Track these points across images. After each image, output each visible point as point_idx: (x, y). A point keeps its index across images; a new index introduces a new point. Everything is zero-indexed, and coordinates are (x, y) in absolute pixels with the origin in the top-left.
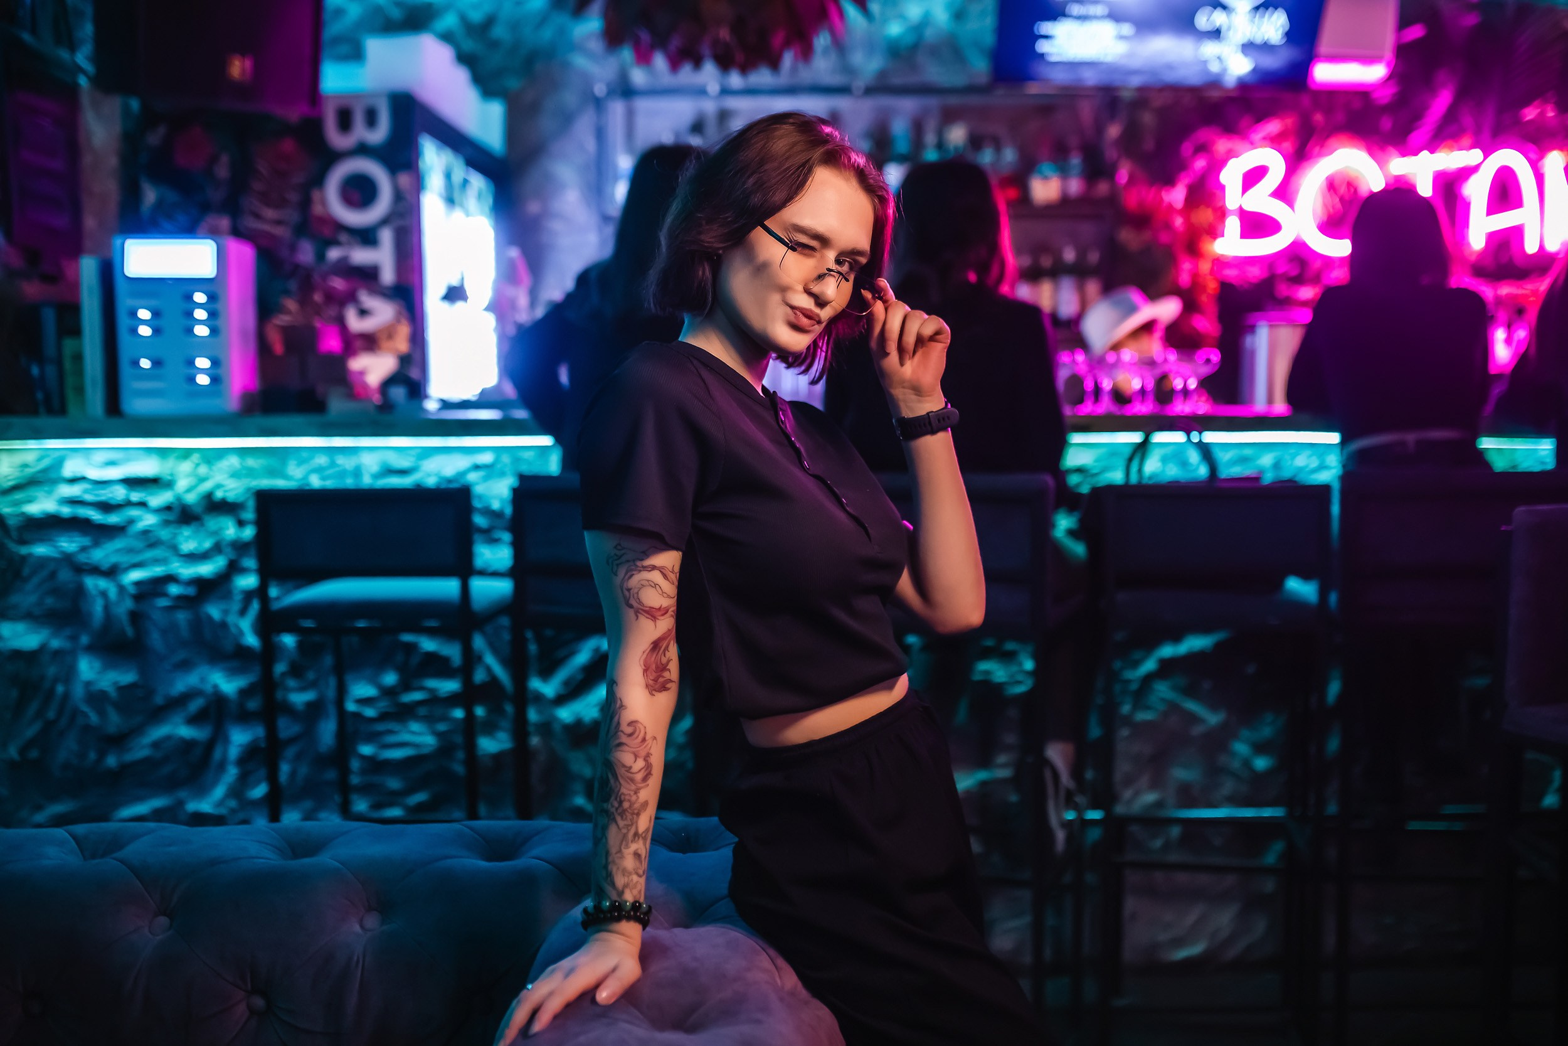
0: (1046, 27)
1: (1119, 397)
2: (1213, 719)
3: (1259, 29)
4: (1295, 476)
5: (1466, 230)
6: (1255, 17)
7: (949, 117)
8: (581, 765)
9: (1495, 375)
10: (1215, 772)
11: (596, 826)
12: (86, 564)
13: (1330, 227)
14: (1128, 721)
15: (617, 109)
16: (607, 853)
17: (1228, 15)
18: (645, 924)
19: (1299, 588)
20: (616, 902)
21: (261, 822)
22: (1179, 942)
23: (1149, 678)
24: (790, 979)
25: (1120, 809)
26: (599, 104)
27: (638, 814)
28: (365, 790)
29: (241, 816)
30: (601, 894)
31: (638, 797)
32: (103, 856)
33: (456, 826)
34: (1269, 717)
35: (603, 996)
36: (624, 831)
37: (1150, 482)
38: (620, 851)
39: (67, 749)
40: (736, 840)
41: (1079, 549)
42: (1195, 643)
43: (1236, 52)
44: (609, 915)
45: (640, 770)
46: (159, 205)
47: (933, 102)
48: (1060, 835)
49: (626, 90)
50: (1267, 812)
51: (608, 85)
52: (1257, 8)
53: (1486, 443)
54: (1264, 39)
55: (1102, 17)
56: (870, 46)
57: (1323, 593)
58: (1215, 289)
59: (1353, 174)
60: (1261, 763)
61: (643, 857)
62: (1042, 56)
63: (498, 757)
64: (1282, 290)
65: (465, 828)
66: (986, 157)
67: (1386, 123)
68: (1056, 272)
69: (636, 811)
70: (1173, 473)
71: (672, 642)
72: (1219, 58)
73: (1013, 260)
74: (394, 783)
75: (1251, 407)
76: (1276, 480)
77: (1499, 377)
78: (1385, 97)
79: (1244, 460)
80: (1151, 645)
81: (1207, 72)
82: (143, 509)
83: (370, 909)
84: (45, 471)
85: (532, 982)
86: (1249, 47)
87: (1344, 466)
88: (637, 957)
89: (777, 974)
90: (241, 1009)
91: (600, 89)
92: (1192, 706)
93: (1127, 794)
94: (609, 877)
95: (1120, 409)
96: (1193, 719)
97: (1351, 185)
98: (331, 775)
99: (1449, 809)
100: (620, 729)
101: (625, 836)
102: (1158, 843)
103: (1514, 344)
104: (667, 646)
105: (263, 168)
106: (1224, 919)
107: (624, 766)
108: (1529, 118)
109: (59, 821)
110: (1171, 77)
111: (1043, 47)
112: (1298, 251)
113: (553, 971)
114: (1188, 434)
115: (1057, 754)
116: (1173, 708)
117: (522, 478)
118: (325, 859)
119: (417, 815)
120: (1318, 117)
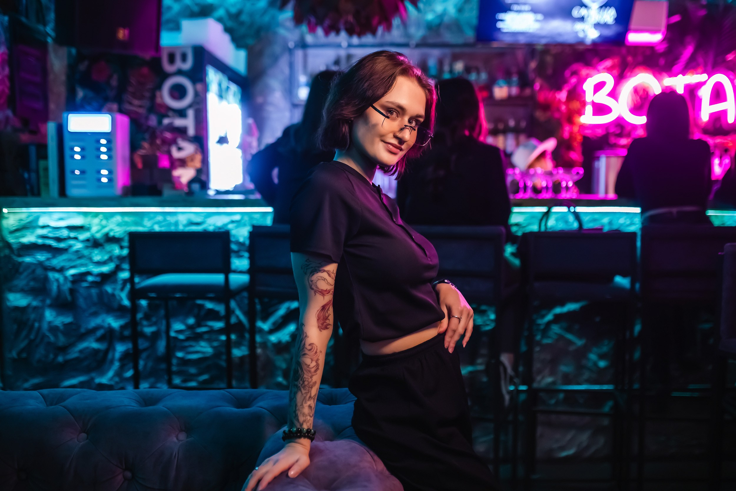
0: (501, 16)
1: (536, 190)
2: (579, 343)
3: (602, 17)
4: (618, 228)
5: (700, 112)
6: (600, 11)
7: (455, 58)
8: (281, 363)
9: (713, 180)
10: (580, 367)
11: (291, 392)
12: (49, 266)
13: (635, 110)
14: (539, 343)
15: (299, 54)
16: (296, 405)
17: (588, 10)
18: (312, 439)
19: (622, 281)
20: (299, 429)
21: (130, 388)
22: (563, 448)
23: (549, 323)
24: (381, 466)
25: (535, 385)
26: (290, 51)
27: (312, 388)
28: (179, 373)
29: (121, 385)
30: (292, 425)
31: (312, 380)
32: (56, 404)
33: (222, 391)
34: (606, 342)
35: (292, 473)
36: (305, 395)
37: (550, 230)
38: (302, 405)
39: (40, 353)
40: (356, 399)
41: (516, 262)
42: (571, 307)
43: (591, 28)
44: (296, 435)
45: (314, 367)
46: (84, 98)
47: (447, 51)
48: (507, 397)
49: (303, 45)
50: (605, 387)
51: (295, 43)
52: (601, 7)
53: (710, 213)
54: (604, 22)
55: (528, 11)
56: (418, 25)
57: (633, 283)
58: (580, 139)
59: (646, 85)
60: (602, 364)
61: (313, 407)
62: (499, 29)
63: (242, 358)
64: (612, 140)
65: (226, 392)
66: (473, 77)
67: (662, 61)
68: (505, 131)
69: (311, 386)
70: (561, 226)
71: (331, 306)
72: (583, 30)
73: (486, 125)
74: (193, 370)
75: (598, 195)
76: (611, 230)
77: (717, 181)
78: (661, 49)
79: (595, 220)
80: (550, 307)
81: (577, 37)
82: (76, 240)
83: (181, 430)
84: (30, 222)
85: (258, 466)
86: (597, 25)
87: (643, 223)
88: (308, 455)
89: (374, 463)
90: (120, 478)
91: (291, 45)
92: (570, 336)
93: (539, 378)
94: (296, 416)
95: (536, 196)
96: (570, 342)
97: (645, 91)
98: (163, 366)
99: (691, 386)
100: (305, 347)
101: (305, 398)
102: (553, 401)
103: (723, 166)
104: (329, 308)
105: (133, 81)
106: (584, 438)
107: (306, 364)
108: (730, 59)
109: (36, 387)
110: (560, 39)
111: (500, 25)
112: (620, 122)
113: (268, 461)
114: (569, 208)
115: (506, 359)
116: (561, 337)
117: (254, 227)
118: (160, 407)
119: (203, 386)
120: (630, 59)
